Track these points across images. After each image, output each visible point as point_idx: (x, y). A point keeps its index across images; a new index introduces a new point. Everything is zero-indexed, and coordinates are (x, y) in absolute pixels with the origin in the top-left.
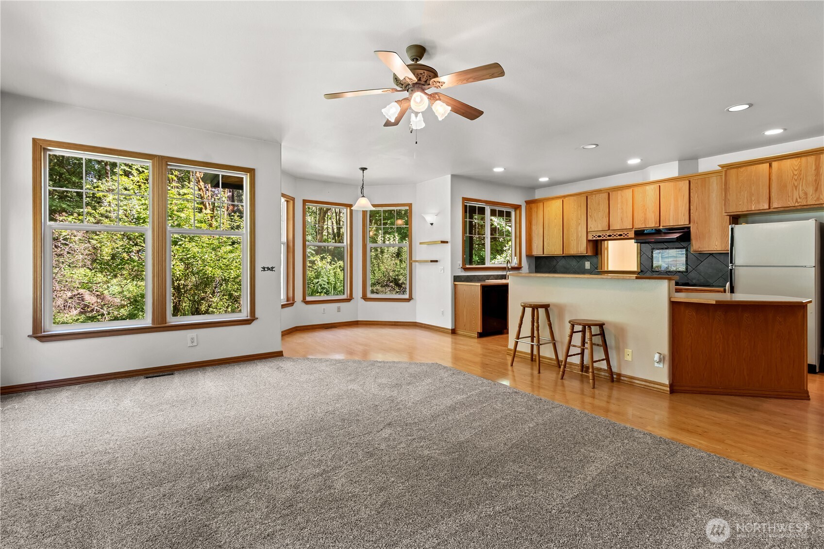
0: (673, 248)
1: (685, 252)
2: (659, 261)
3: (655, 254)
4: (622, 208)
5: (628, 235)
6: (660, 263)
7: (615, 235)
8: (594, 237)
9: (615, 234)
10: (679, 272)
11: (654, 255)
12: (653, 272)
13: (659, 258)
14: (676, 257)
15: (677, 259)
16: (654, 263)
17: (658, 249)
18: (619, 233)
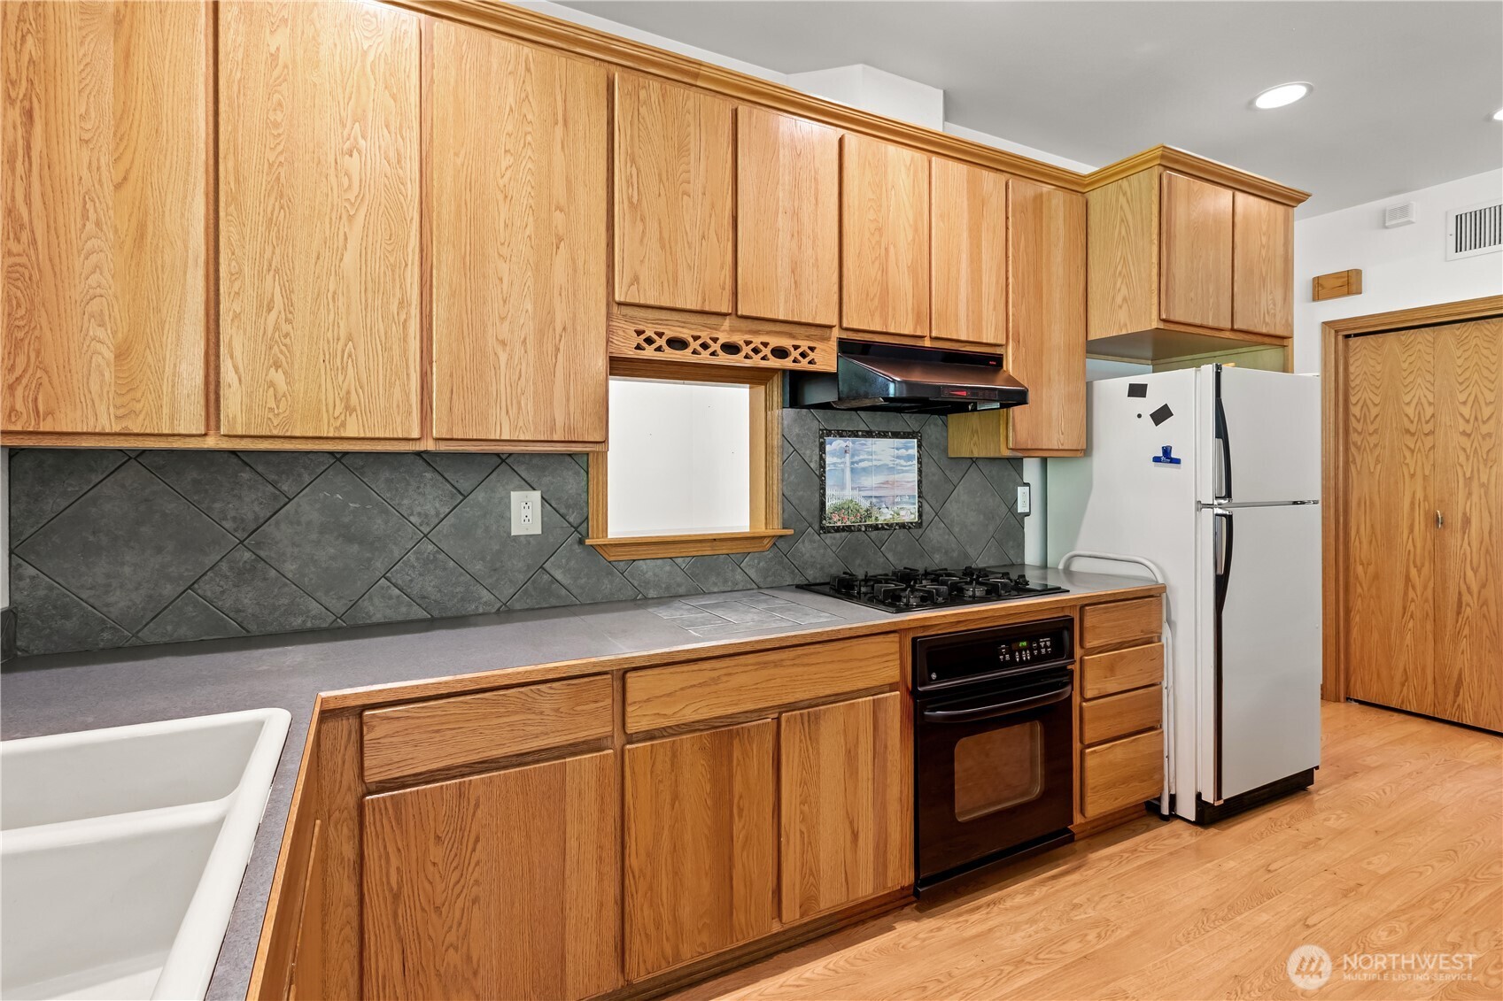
0: (883, 435)
1: (914, 452)
2: (843, 487)
3: (834, 454)
4: (796, 214)
5: (812, 355)
6: (848, 494)
7: (756, 351)
8: (649, 341)
9: (757, 341)
10: (903, 526)
11: (829, 460)
12: (827, 530)
13: (843, 470)
14: (891, 470)
15: (897, 477)
16: (829, 492)
17: (841, 436)
18: (775, 342)
